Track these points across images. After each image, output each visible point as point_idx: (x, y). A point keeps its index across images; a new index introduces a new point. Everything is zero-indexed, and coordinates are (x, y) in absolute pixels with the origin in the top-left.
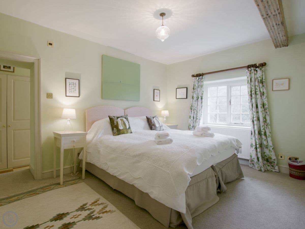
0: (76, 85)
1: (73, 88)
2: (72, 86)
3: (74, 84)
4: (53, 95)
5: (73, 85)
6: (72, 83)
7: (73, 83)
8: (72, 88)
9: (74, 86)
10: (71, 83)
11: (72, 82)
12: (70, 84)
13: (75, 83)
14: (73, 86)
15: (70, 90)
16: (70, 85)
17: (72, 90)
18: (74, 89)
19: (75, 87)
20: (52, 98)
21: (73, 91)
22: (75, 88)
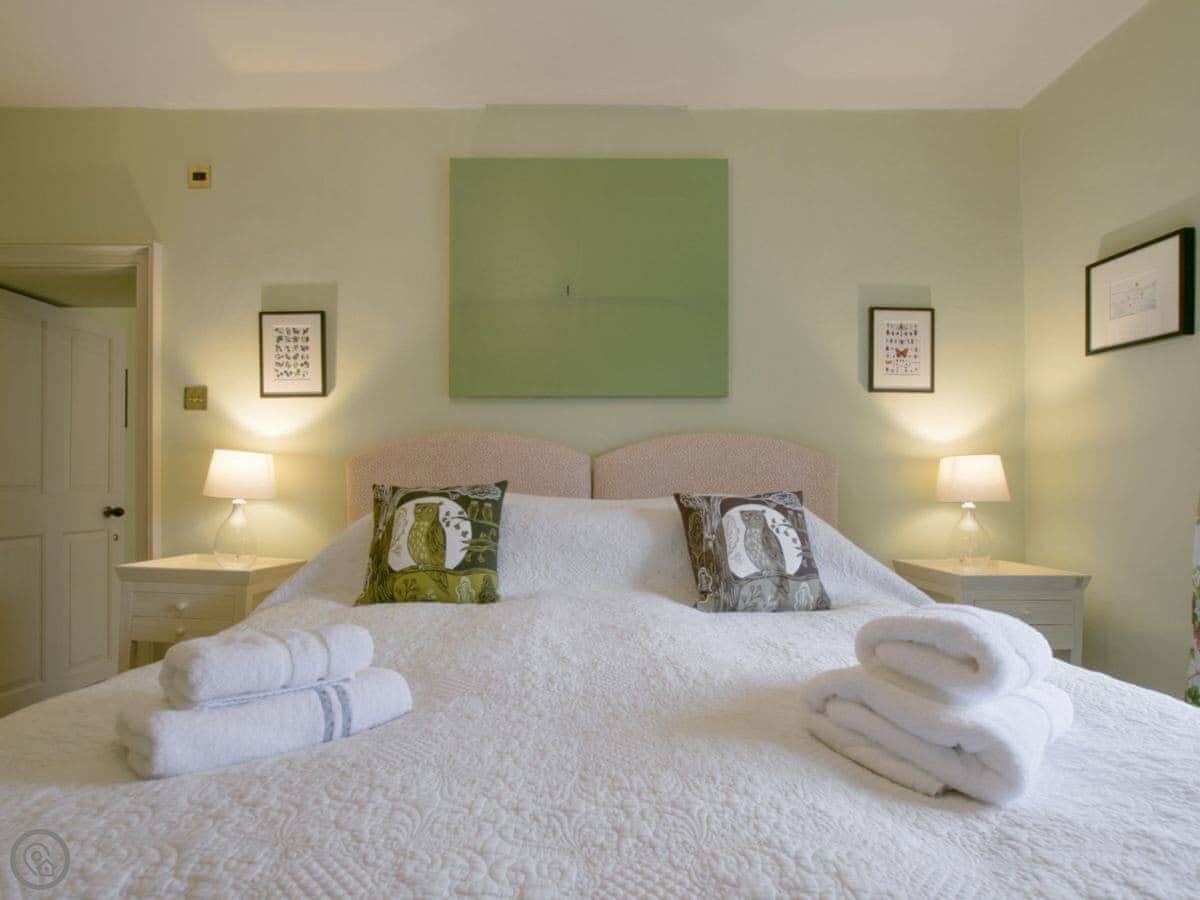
0: (307, 339)
1: (295, 357)
2: (291, 344)
3: (300, 335)
4: (211, 394)
5: (296, 340)
6: (288, 332)
7: (296, 332)
8: (288, 358)
9: (300, 343)
10: (285, 334)
11: (291, 327)
12: (280, 339)
13: (305, 331)
14: (296, 347)
15: (278, 368)
16: (282, 344)
17: (288, 365)
18: (300, 361)
19: (303, 349)
20: (203, 406)
21: (294, 370)
22: (307, 352)
